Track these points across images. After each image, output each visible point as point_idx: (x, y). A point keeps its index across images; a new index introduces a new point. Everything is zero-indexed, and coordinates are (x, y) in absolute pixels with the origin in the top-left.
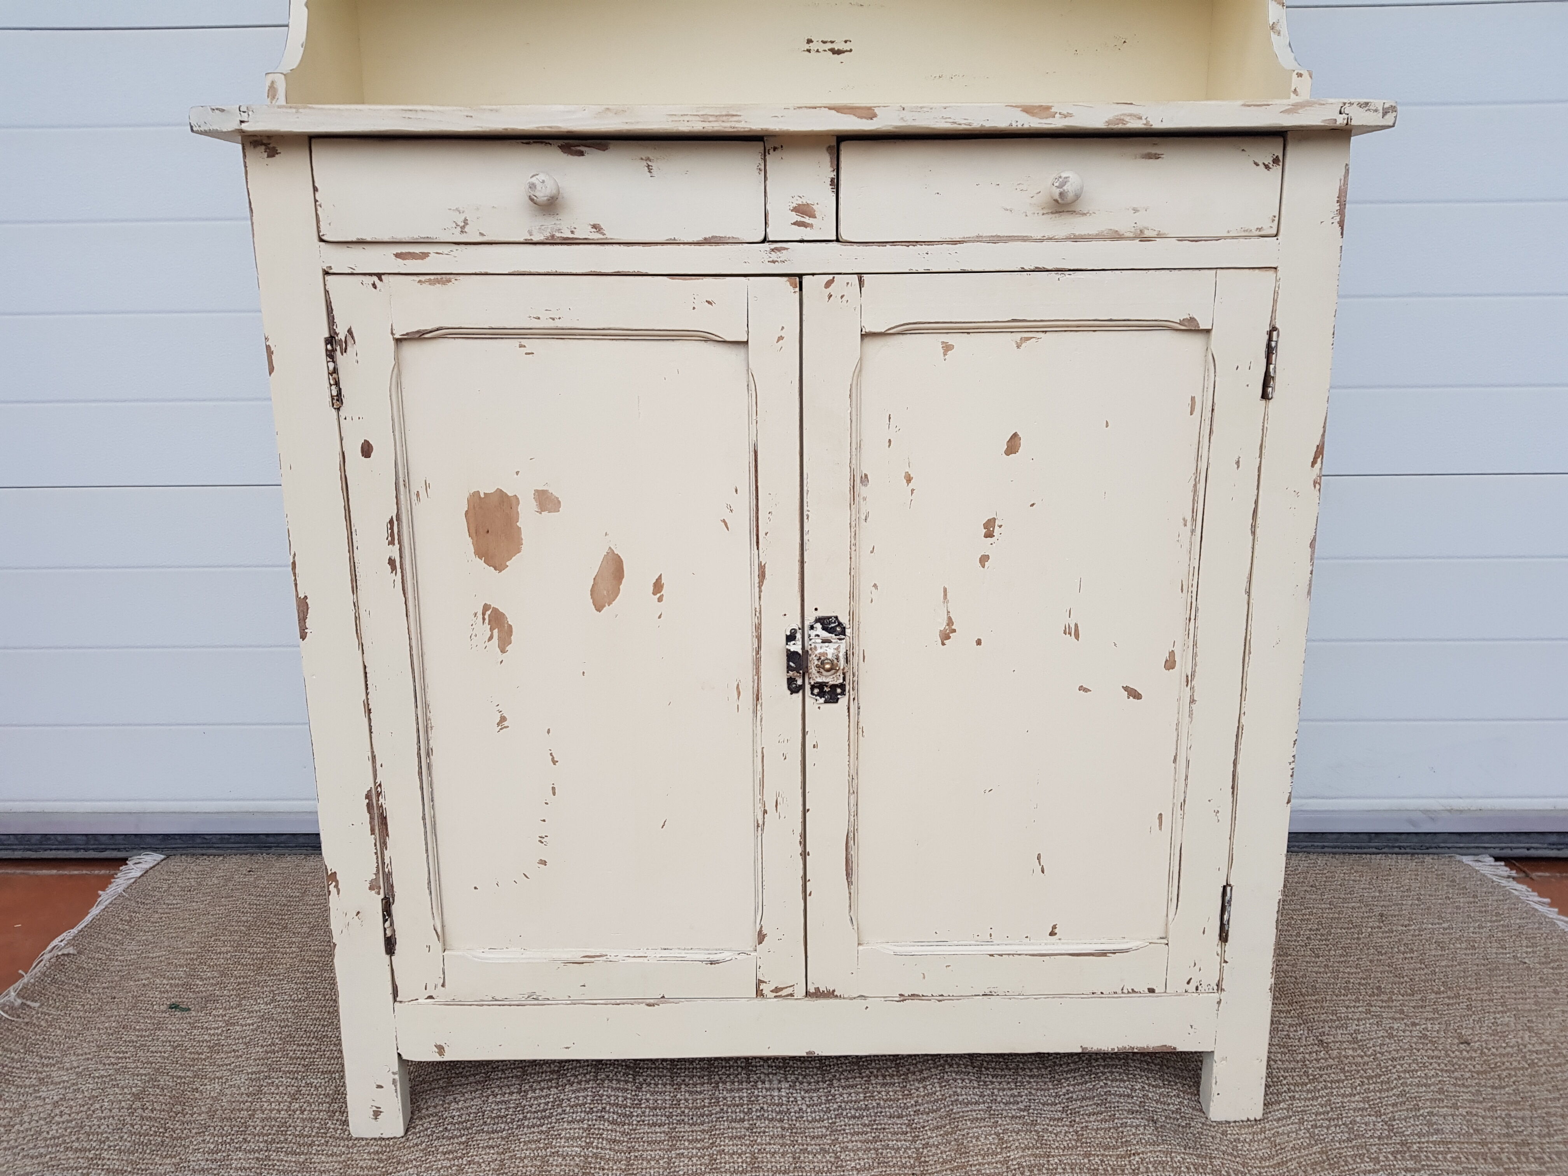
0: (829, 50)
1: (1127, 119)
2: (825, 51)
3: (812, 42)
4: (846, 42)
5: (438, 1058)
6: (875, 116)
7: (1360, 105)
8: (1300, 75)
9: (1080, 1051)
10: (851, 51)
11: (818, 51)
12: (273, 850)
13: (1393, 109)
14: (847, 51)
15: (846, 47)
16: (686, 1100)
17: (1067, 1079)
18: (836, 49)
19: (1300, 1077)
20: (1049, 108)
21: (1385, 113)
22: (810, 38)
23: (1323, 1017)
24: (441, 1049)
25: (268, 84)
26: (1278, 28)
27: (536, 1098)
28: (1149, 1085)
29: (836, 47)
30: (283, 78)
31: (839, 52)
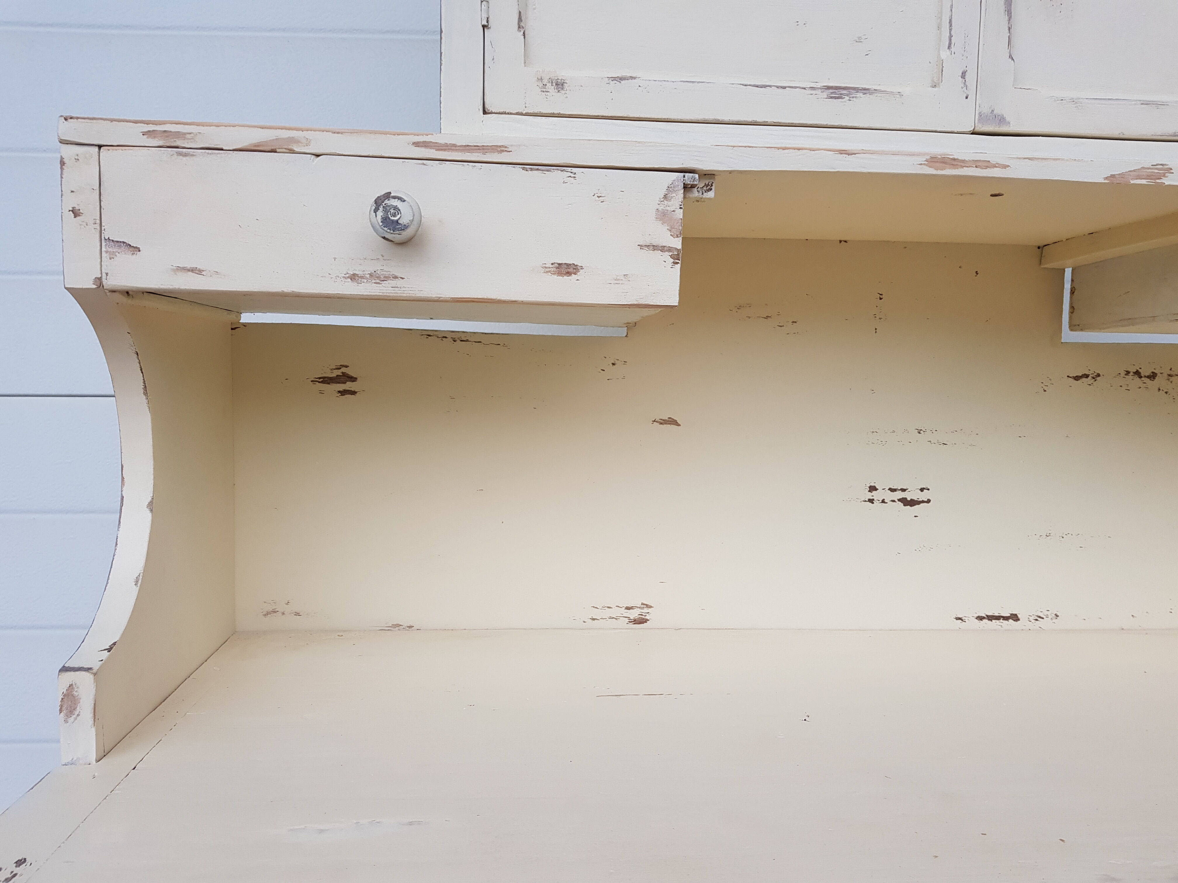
0: (899, 500)
2: (893, 501)
3: (876, 489)
4: (922, 490)
10: (929, 501)
11: (883, 501)
14: (923, 502)
15: (923, 496)
18: (909, 499)
22: (873, 484)
29: (909, 496)
30: (88, 677)
31: (912, 503)
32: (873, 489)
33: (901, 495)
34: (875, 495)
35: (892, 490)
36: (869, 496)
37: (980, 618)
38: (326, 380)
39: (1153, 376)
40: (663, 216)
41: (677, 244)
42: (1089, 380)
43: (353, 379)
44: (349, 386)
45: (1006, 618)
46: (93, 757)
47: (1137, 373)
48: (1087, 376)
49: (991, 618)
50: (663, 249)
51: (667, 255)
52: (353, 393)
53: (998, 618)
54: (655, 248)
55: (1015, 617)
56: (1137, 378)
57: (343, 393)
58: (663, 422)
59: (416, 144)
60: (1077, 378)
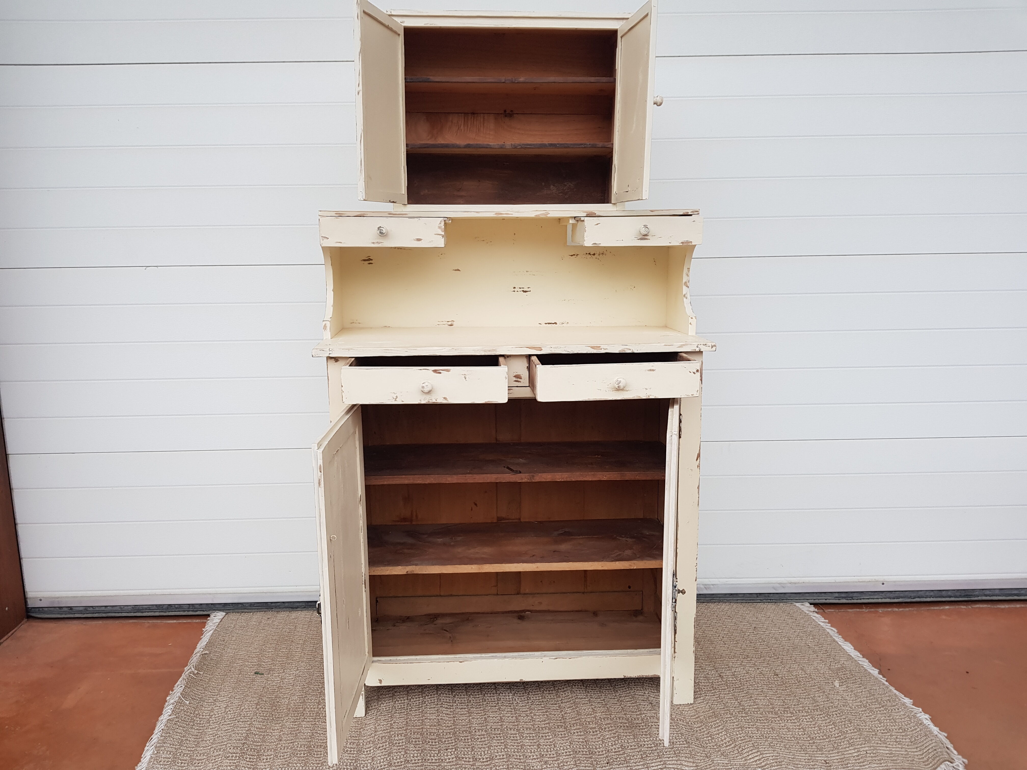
0: (522, 291)
1: (626, 350)
2: (520, 291)
4: (528, 288)
5: (379, 685)
6: (542, 350)
7: (704, 345)
8: (692, 318)
9: (623, 677)
10: (530, 291)
11: (518, 291)
12: (273, 610)
13: (715, 346)
16: (473, 700)
17: (620, 690)
19: (710, 688)
20: (600, 347)
21: (712, 347)
23: (723, 667)
24: (380, 681)
25: (324, 325)
26: (686, 296)
27: (414, 701)
28: (651, 692)
29: (525, 290)
30: (329, 322)
31: (526, 292)
32: (514, 288)
33: (522, 289)
34: (515, 290)
35: (520, 288)
36: (514, 290)
37: (546, 324)
38: (365, 260)
39: (594, 254)
40: (440, 227)
41: (443, 233)
42: (575, 256)
43: (372, 260)
44: (371, 262)
45: (553, 324)
46: (330, 338)
47: (589, 254)
48: (574, 255)
49: (549, 323)
50: (440, 235)
51: (441, 236)
52: (372, 263)
53: (551, 323)
54: (438, 234)
55: (556, 323)
56: (589, 255)
57: (369, 263)
58: (456, 270)
59: (389, 214)
60: (572, 256)
